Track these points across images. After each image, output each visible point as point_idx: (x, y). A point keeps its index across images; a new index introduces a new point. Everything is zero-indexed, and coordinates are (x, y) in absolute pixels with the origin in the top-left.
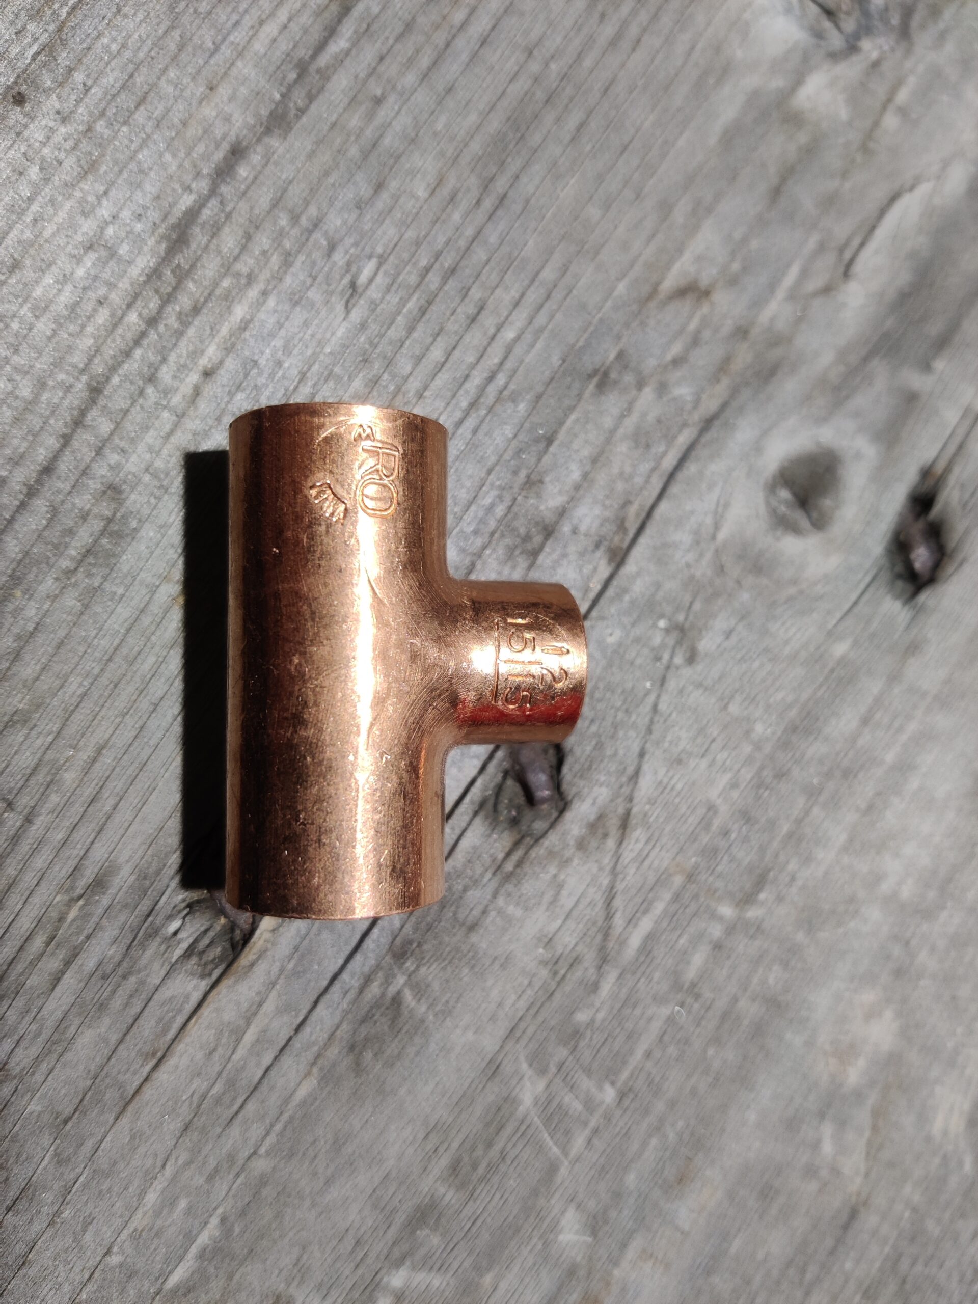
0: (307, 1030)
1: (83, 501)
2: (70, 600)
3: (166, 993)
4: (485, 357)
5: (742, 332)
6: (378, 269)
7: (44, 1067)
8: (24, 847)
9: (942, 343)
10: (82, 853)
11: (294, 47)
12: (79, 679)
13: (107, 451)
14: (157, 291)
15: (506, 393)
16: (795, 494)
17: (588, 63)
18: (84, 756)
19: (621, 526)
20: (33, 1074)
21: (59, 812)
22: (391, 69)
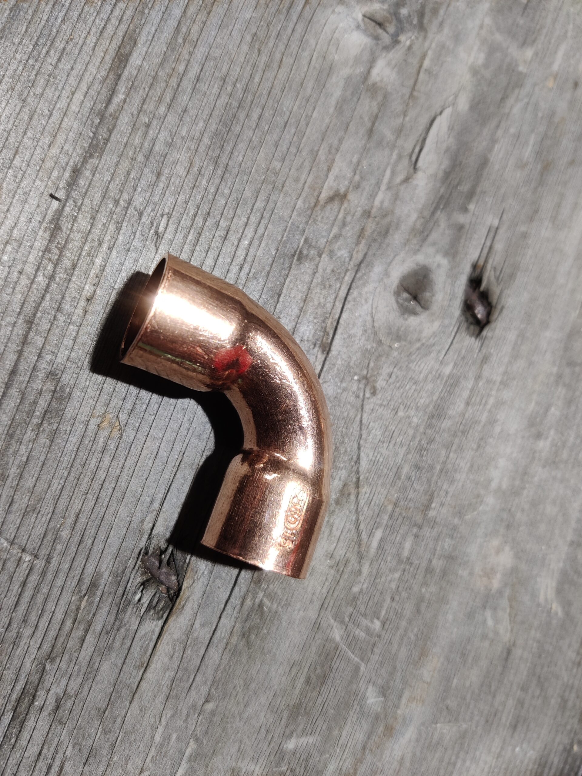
0: (218, 632)
1: (37, 385)
2: (43, 439)
3: (141, 633)
4: (236, 258)
5: (367, 214)
6: (168, 221)
7: (86, 688)
8: (49, 577)
9: (470, 195)
10: (80, 572)
11: (94, 104)
12: (58, 481)
13: (43, 354)
14: (50, 260)
15: (251, 274)
16: (410, 294)
17: (257, 79)
18: (70, 521)
19: (325, 332)
20: (81, 692)
21: (63, 554)
22: (150, 106)
